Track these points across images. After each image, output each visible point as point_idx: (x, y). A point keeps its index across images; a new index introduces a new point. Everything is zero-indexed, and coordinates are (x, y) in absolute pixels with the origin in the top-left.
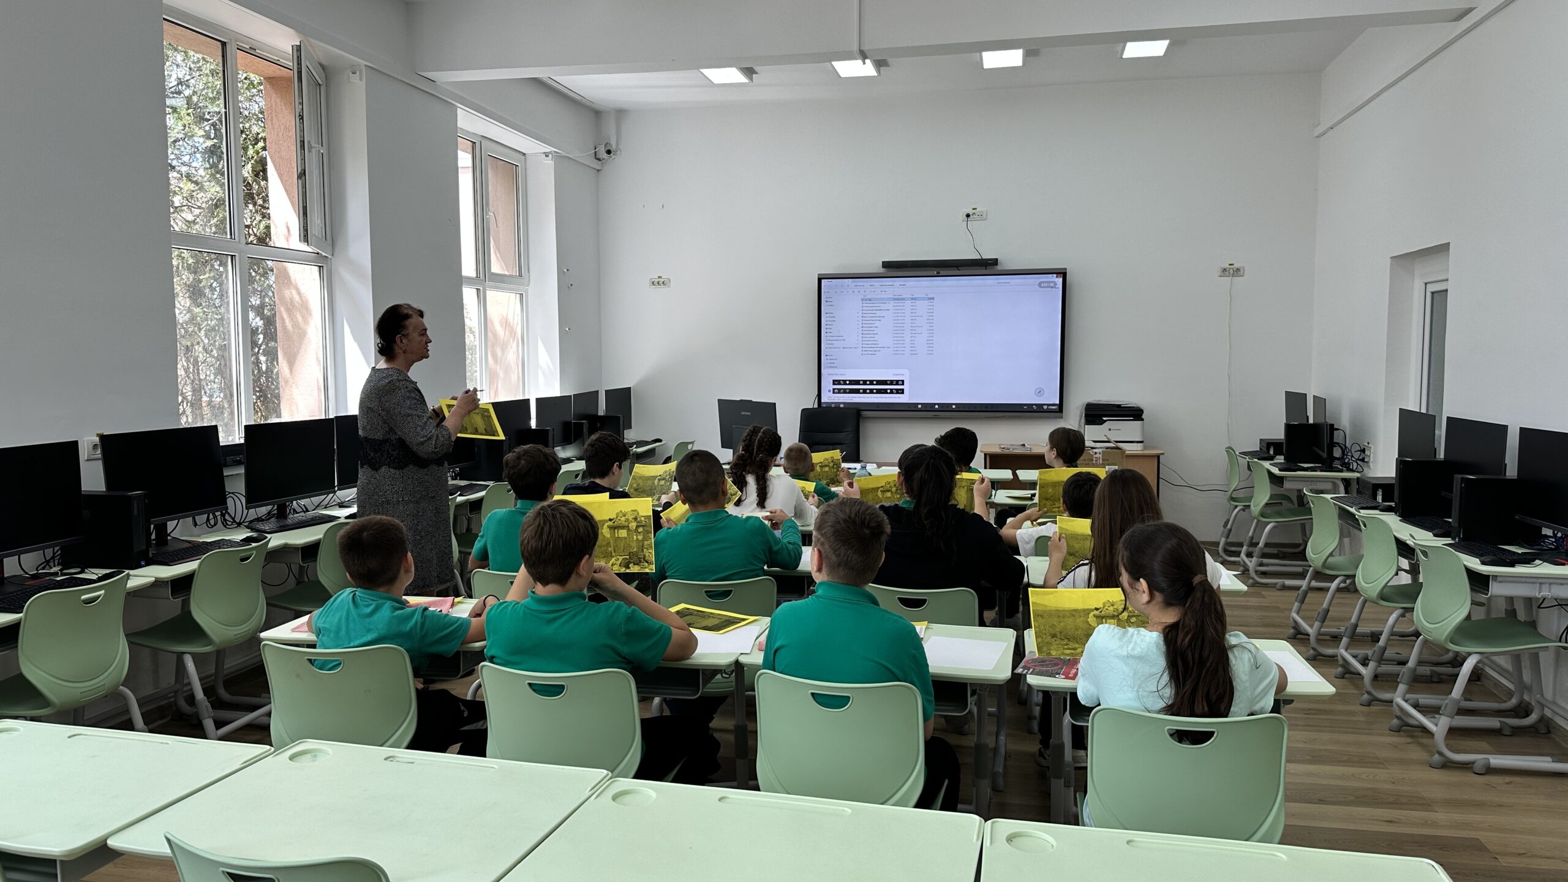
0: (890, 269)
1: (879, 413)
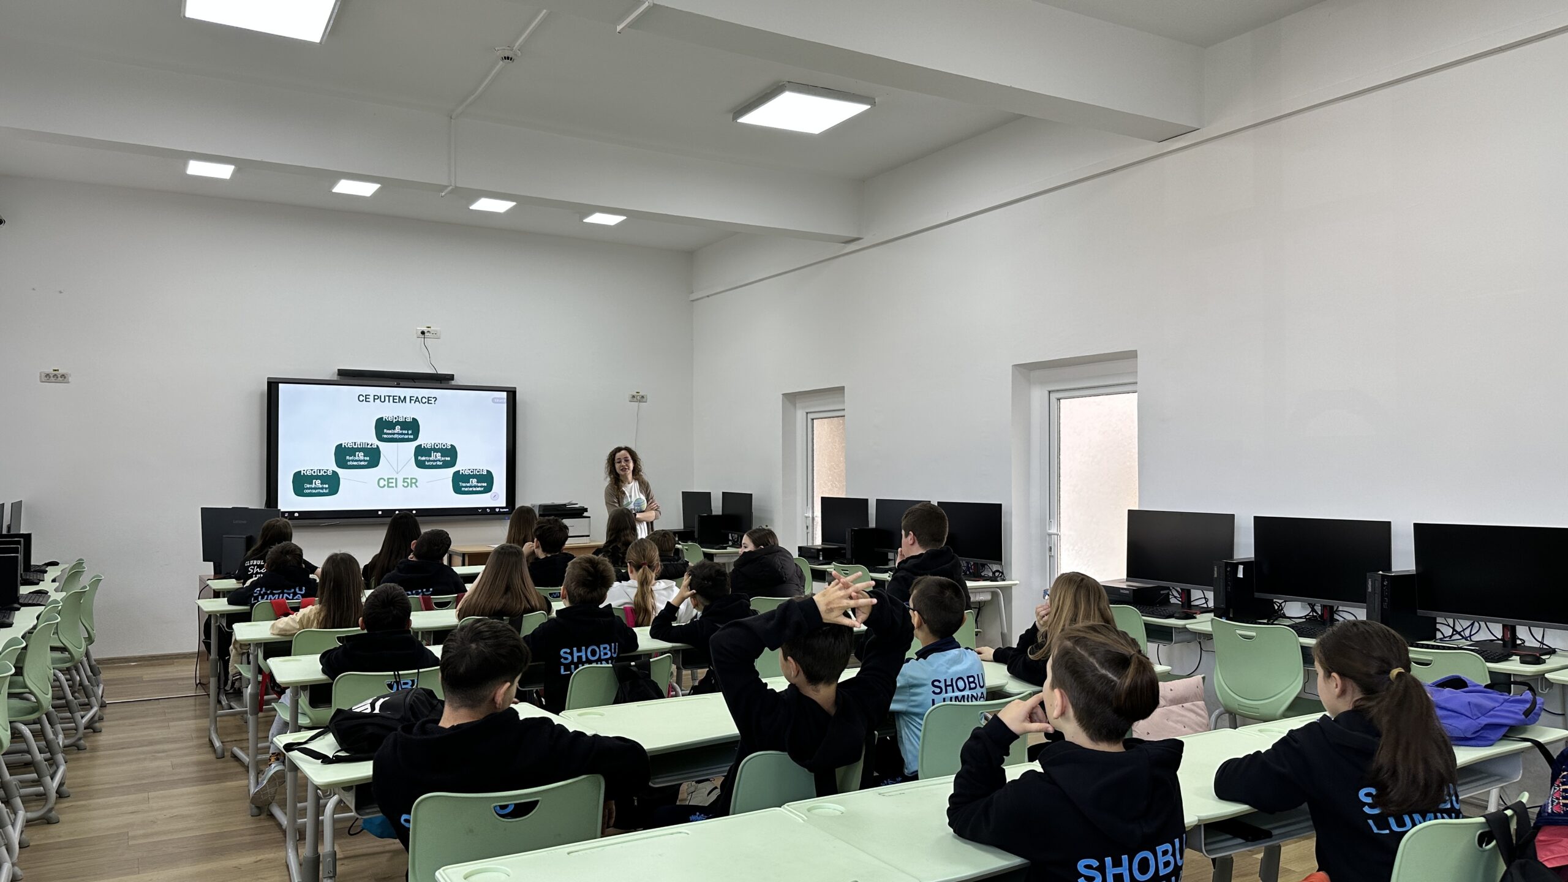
0: (345, 378)
1: (337, 521)
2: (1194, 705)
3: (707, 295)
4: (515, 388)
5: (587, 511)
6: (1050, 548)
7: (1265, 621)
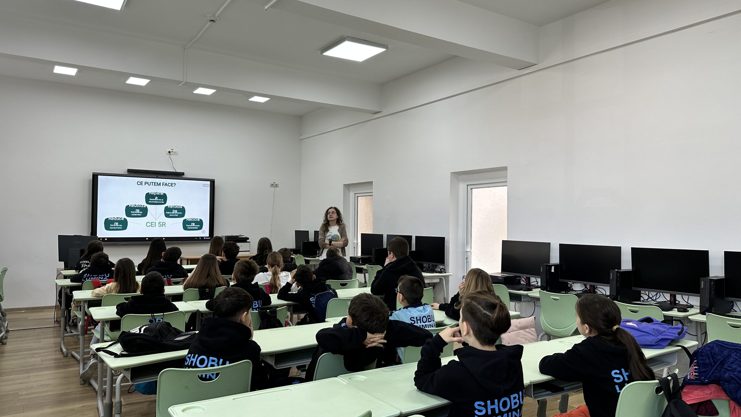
0: (131, 173)
1: (126, 243)
2: (530, 330)
3: (308, 137)
4: (214, 179)
5: (249, 239)
6: (467, 258)
7: (564, 292)
